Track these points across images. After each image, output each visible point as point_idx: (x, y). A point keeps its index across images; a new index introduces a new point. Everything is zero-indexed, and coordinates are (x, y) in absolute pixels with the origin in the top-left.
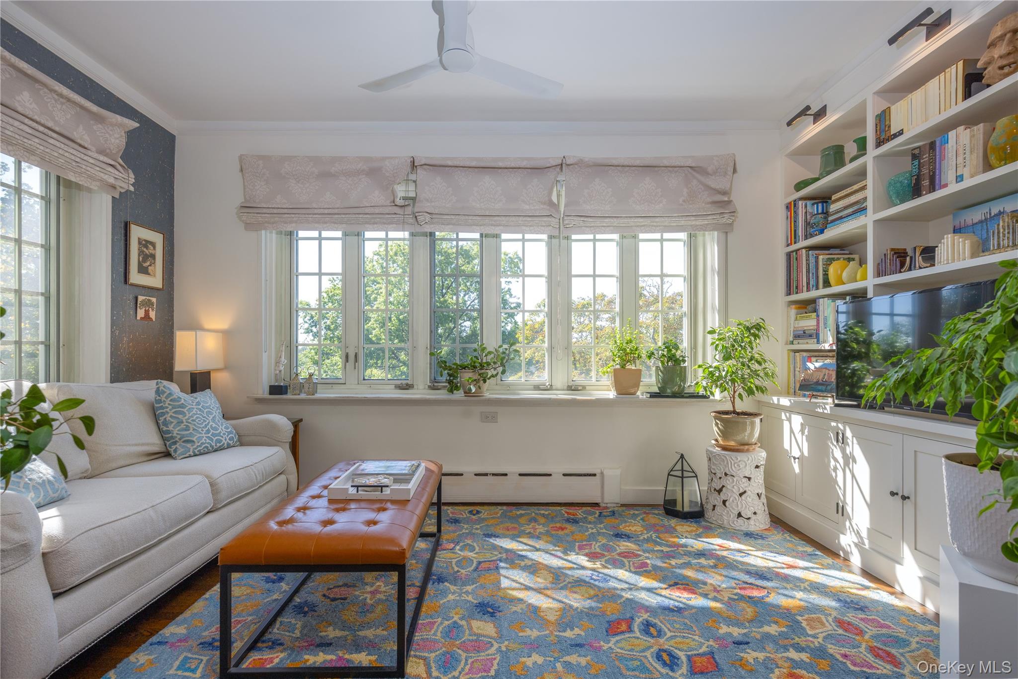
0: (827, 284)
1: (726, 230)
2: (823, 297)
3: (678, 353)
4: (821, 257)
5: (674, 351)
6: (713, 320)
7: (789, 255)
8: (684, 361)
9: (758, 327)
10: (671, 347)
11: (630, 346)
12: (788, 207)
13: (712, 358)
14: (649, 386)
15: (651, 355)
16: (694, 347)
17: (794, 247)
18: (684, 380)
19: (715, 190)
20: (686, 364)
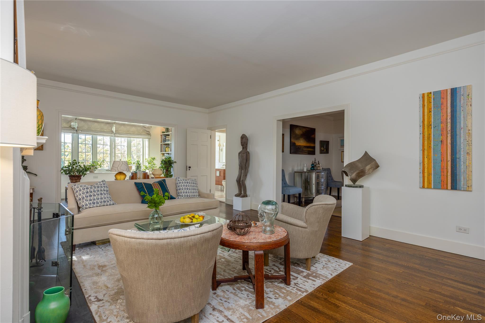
0: (166, 151)
1: (149, 139)
2: (165, 153)
3: (140, 163)
4: (165, 146)
5: (139, 162)
6: (147, 157)
7: (161, 144)
8: (141, 164)
9: (154, 158)
10: (138, 162)
11: (130, 161)
12: (161, 135)
13: (147, 164)
14: (133, 170)
15: (134, 163)
16: (143, 161)
17: (162, 143)
18: (141, 168)
19: (147, 131)
20: (141, 165)
